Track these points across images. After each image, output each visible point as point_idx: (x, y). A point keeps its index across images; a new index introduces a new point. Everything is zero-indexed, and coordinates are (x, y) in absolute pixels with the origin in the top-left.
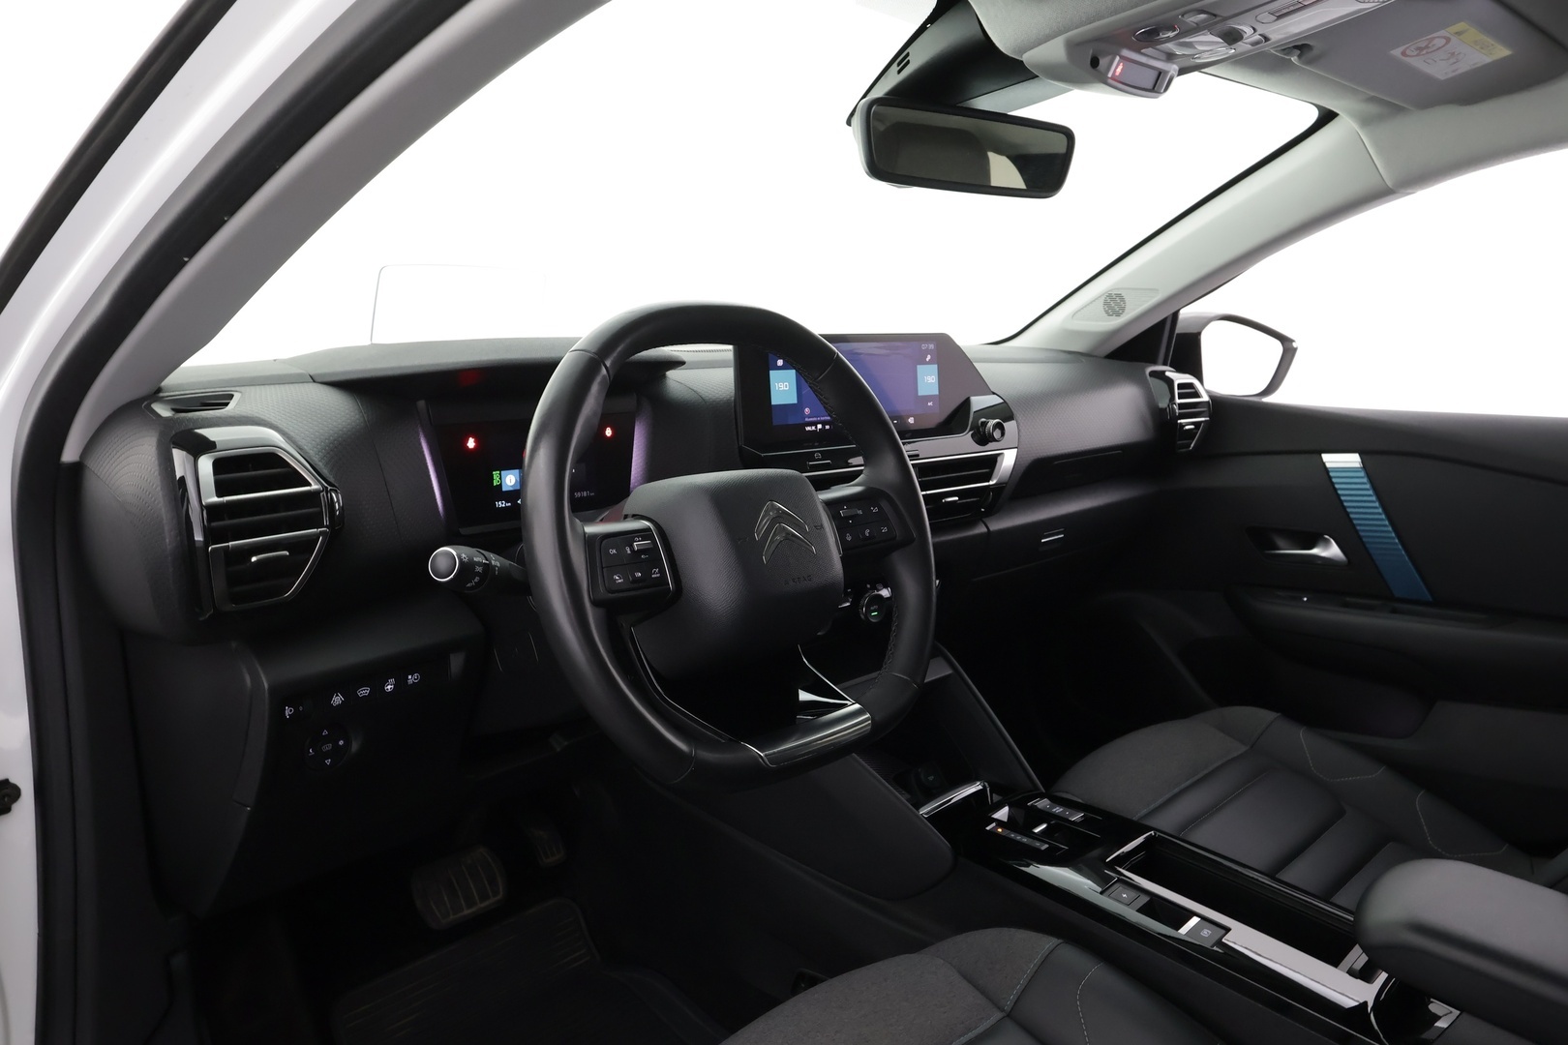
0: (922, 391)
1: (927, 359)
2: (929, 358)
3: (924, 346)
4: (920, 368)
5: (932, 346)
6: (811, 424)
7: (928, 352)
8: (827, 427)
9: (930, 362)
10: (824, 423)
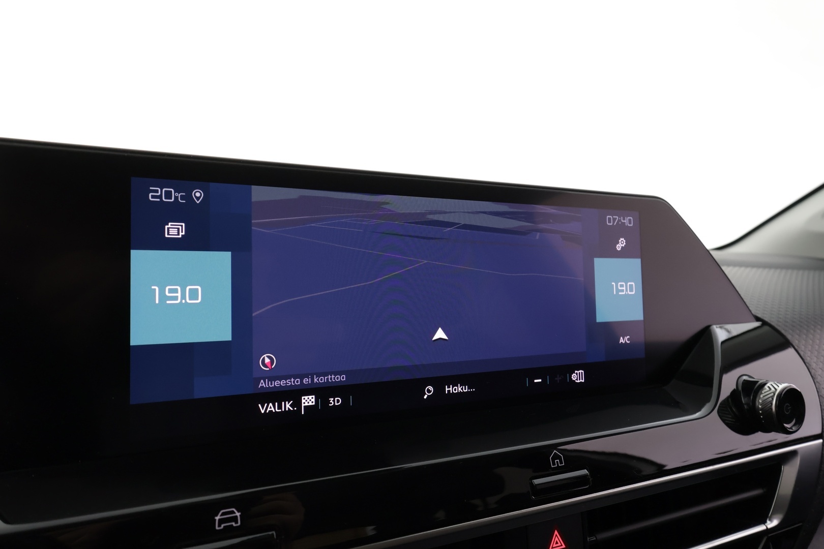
0: (605, 313)
1: (619, 247)
2: (621, 244)
3: (611, 220)
4: (601, 265)
5: (628, 221)
6: (277, 396)
7: (621, 231)
8: (334, 401)
9: (624, 254)
10: (322, 393)
